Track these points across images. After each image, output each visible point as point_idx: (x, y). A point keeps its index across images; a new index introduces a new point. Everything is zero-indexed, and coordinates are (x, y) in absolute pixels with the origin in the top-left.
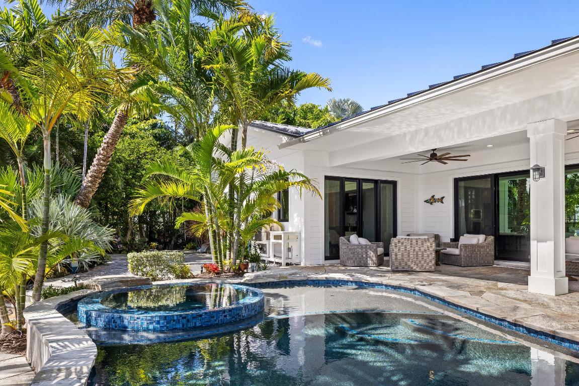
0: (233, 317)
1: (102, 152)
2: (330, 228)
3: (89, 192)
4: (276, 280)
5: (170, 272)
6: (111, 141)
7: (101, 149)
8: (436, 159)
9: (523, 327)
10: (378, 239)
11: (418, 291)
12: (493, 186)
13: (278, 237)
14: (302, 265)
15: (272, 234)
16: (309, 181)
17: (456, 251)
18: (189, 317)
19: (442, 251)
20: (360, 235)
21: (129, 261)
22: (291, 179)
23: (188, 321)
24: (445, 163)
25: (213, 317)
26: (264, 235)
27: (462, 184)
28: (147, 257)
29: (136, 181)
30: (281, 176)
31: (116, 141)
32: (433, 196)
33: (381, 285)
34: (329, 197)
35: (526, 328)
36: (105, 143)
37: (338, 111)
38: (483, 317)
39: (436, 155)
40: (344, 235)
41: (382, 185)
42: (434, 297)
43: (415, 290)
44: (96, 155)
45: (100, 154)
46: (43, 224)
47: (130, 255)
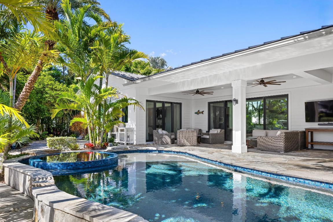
0: (105, 164)
1: (28, 85)
2: (149, 126)
3: (20, 106)
4: (122, 150)
5: (69, 147)
6: (33, 79)
7: (27, 83)
8: (199, 93)
9: (223, 163)
10: (172, 131)
11: (187, 153)
12: (225, 106)
13: (122, 130)
14: (134, 144)
15: (119, 129)
16: (138, 102)
17: (208, 137)
18: (86, 163)
19: (202, 137)
20: (163, 129)
21: (48, 142)
22: (129, 102)
23: (85, 165)
24: (203, 95)
25: (96, 163)
26: (115, 129)
27: (212, 105)
28: (57, 140)
29: (42, 100)
30: (125, 100)
31: (36, 79)
32: (199, 111)
33: (171, 151)
34: (148, 110)
35: (224, 163)
36: (30, 80)
37: (154, 64)
38: (210, 161)
39: (199, 91)
40: (155, 129)
41: (174, 105)
42: (193, 155)
43: (186, 153)
44: (24, 86)
45: (27, 86)
46: (9, 123)
47: (48, 139)
